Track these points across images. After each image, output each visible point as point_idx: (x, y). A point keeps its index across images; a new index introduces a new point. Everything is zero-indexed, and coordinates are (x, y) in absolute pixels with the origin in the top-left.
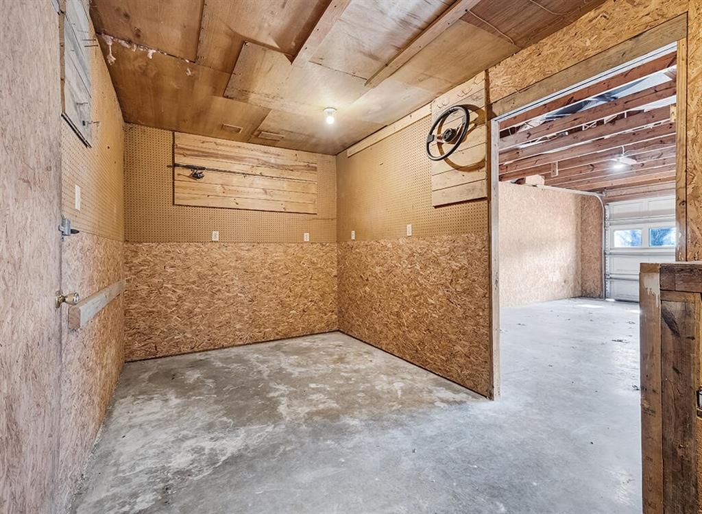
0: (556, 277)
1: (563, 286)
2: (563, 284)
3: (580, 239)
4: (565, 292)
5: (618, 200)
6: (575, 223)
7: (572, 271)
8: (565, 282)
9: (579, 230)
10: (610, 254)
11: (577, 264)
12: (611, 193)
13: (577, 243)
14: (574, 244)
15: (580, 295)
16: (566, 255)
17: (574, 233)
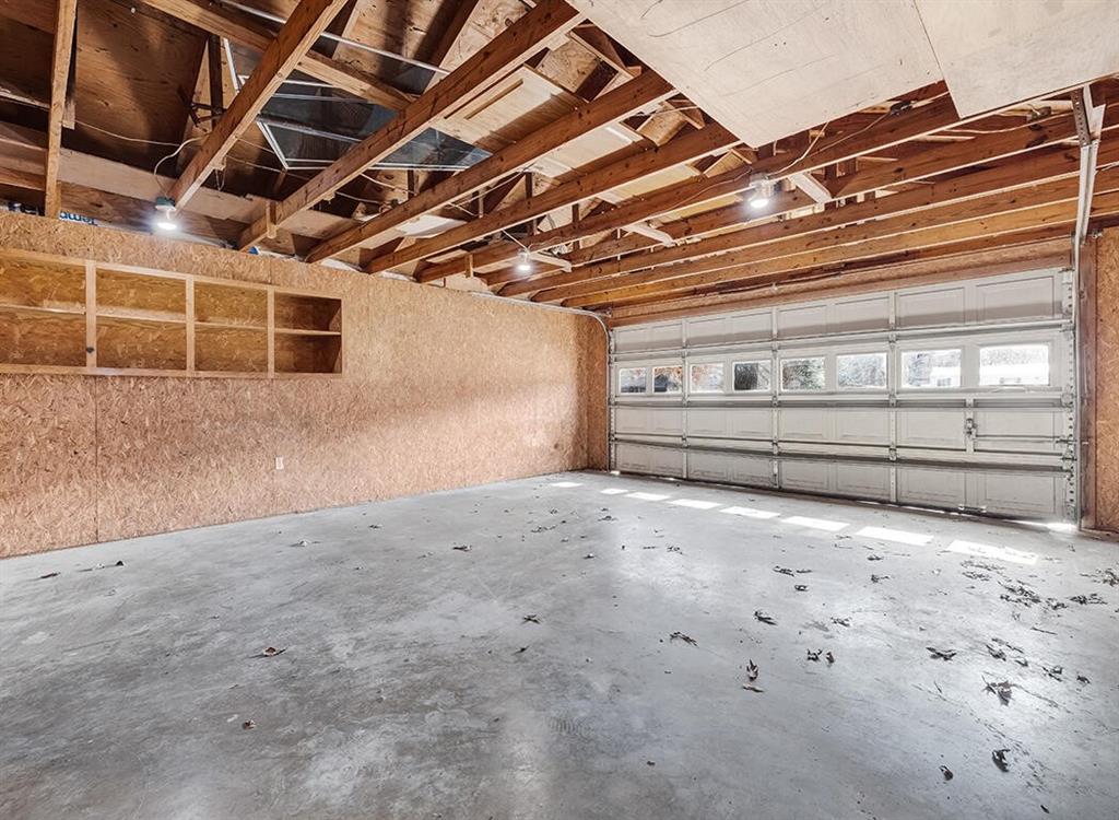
0: (538, 440)
1: (552, 454)
2: (553, 450)
3: (585, 381)
4: (557, 462)
5: (624, 324)
6: (575, 355)
7: (570, 430)
8: (556, 446)
9: (584, 367)
10: (616, 404)
11: (580, 418)
12: (619, 313)
13: (580, 388)
14: (575, 388)
15: (585, 465)
16: (558, 404)
17: (574, 371)
